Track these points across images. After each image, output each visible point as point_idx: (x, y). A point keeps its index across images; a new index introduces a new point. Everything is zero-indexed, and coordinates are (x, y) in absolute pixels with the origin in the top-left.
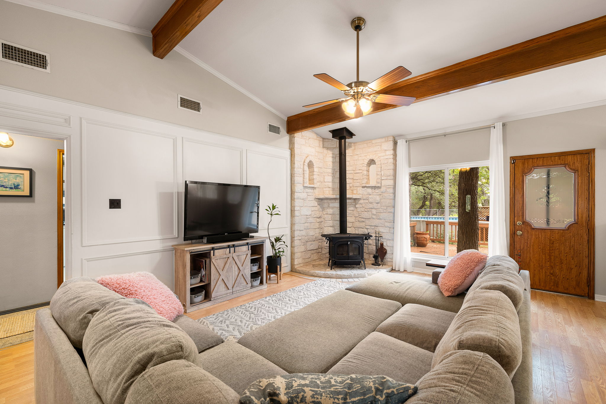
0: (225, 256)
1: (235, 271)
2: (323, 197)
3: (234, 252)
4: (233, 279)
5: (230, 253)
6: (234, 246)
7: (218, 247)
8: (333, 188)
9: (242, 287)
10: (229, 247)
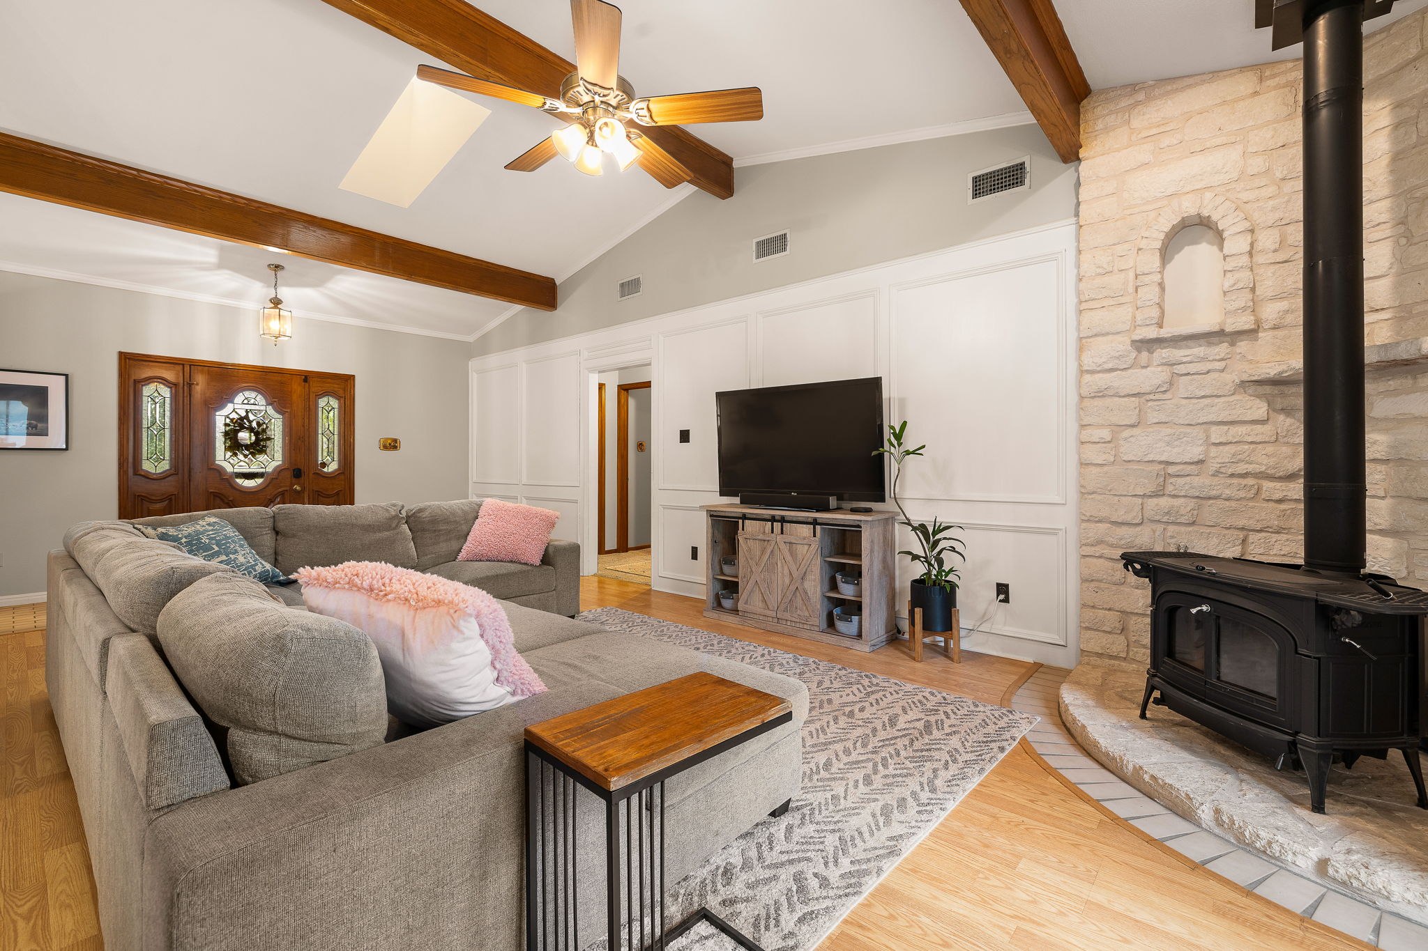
0: (761, 537)
1: (782, 574)
2: (1279, 369)
3: (782, 533)
4: (780, 592)
5: (772, 532)
6: (783, 520)
7: (754, 516)
8: (1401, 307)
9: (796, 616)
10: (773, 519)
